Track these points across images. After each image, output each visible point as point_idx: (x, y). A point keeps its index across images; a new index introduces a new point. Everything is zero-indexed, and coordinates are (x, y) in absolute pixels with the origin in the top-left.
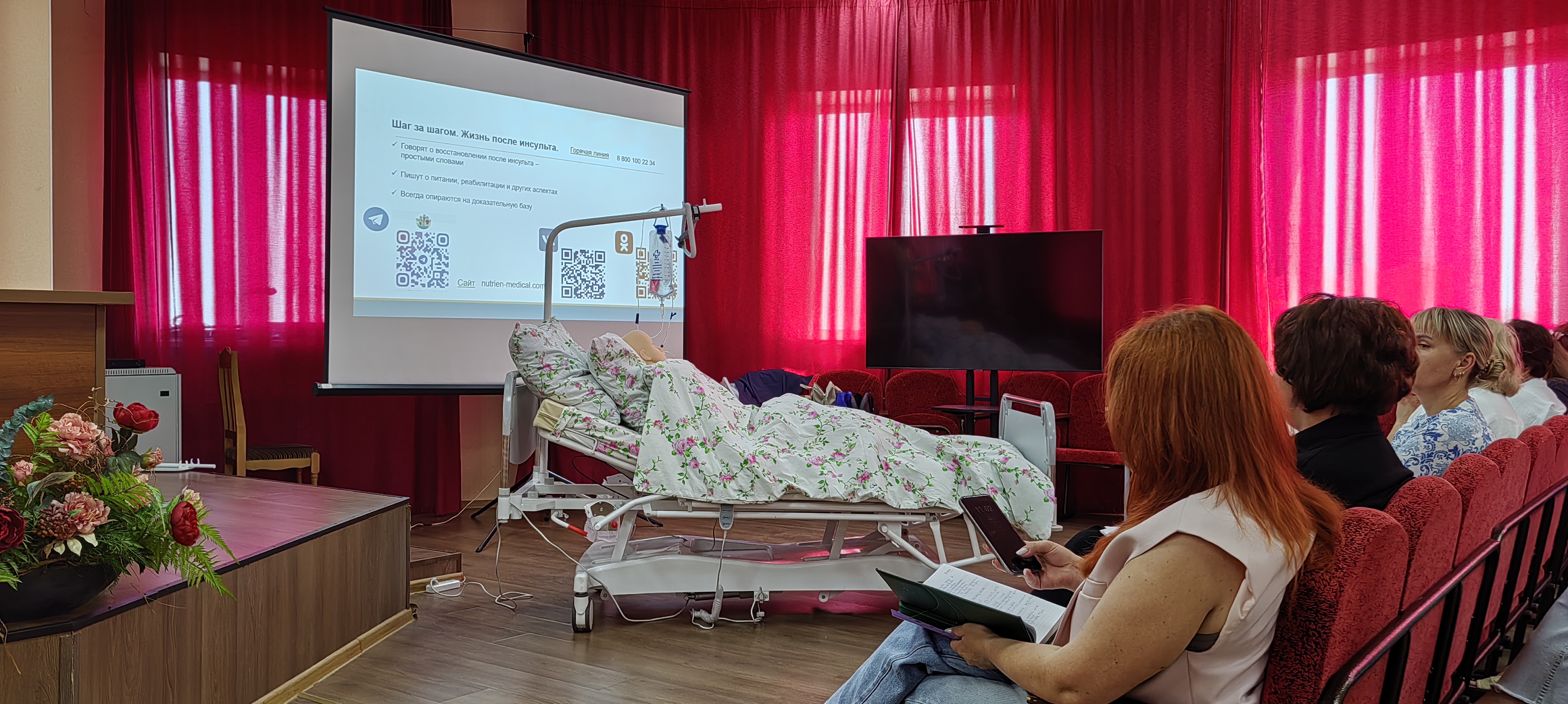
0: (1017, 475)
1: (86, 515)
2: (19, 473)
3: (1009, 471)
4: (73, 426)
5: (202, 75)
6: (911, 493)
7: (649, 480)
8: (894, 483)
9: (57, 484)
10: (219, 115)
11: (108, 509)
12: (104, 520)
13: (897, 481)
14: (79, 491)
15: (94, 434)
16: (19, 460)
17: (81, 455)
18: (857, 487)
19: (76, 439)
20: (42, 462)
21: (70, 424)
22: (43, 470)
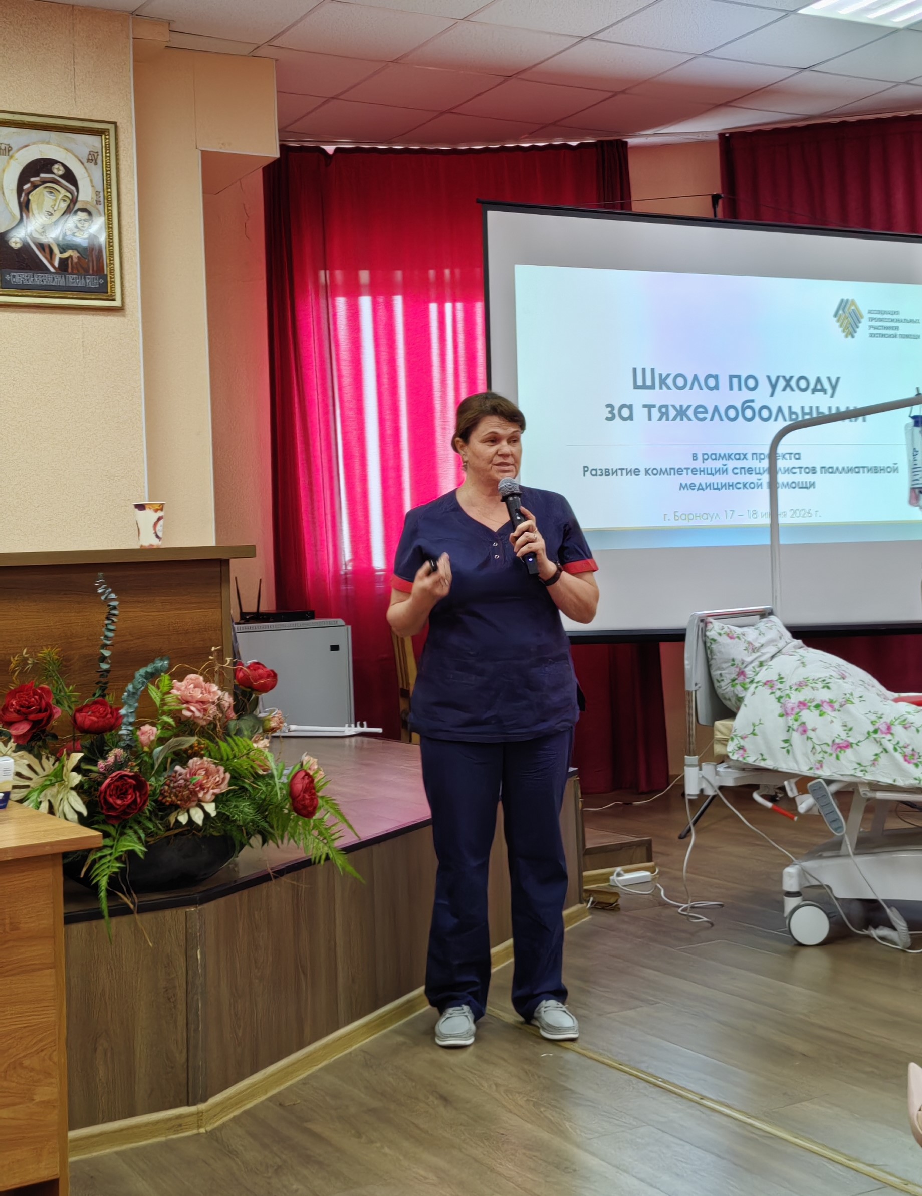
1: (207, 782)
2: (144, 738)
4: (195, 687)
5: (363, 290)
7: (746, 747)
9: (181, 749)
10: (382, 332)
11: (228, 775)
12: (224, 788)
14: (202, 756)
15: (215, 696)
16: (144, 725)
17: (202, 718)
19: (197, 702)
20: (166, 726)
21: (192, 686)
22: (168, 734)
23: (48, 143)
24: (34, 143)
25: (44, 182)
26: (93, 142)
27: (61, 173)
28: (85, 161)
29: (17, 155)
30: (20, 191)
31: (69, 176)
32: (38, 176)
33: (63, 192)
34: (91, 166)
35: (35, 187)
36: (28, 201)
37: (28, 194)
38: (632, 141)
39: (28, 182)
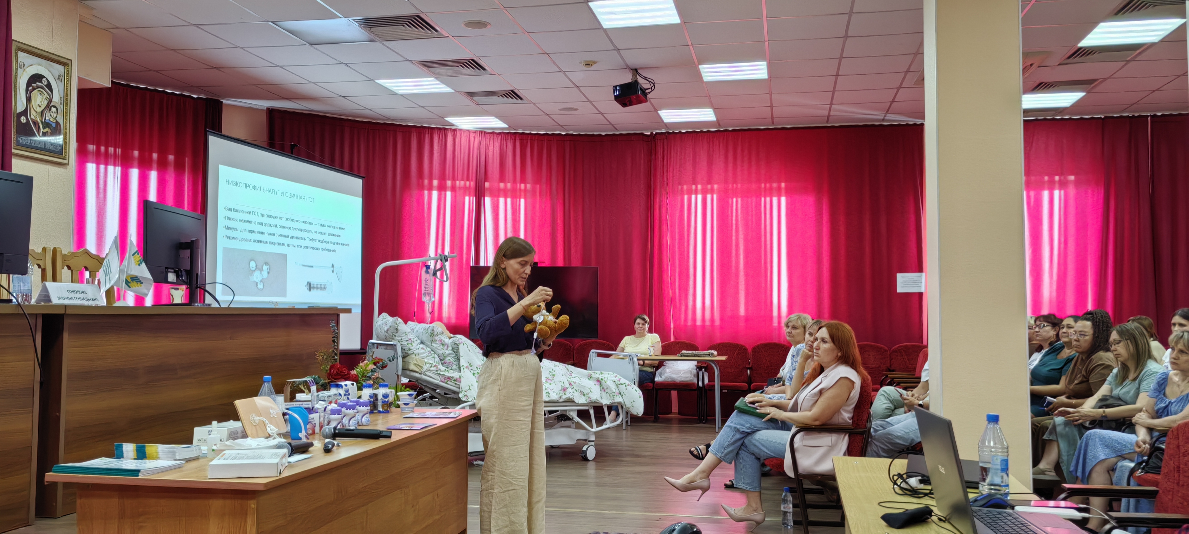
0: (626, 386)
3: (622, 384)
6: (583, 396)
7: (468, 395)
8: (575, 391)
13: (577, 391)
18: (562, 394)
23: (41, 65)
24: (35, 65)
25: (38, 87)
26: (60, 69)
27: (46, 83)
28: (57, 79)
29: (27, 70)
30: (27, 90)
31: (49, 86)
32: (35, 83)
33: (46, 95)
34: (59, 82)
35: (34, 89)
36: (31, 96)
37: (30, 93)
38: (224, 101)
39: (31, 86)
